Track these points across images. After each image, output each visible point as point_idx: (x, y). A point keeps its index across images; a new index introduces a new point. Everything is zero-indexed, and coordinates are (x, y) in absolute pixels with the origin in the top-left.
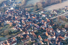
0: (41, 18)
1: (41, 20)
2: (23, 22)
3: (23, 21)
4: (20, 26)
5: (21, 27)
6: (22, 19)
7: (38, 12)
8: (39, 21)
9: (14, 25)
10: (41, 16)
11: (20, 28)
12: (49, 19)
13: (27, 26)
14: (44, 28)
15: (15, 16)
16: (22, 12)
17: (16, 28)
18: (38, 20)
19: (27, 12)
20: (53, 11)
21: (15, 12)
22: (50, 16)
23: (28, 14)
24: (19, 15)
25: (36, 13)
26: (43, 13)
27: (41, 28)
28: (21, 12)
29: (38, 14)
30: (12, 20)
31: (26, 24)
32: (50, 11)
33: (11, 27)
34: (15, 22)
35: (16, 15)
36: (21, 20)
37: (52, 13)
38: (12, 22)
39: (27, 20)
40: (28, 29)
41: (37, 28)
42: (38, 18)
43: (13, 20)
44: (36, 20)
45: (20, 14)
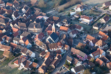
9: (15, 53)
18: (75, 35)
22: (103, 21)
29: (69, 15)
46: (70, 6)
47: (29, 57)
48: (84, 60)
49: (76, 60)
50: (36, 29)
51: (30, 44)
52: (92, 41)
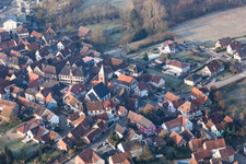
0: (162, 82)
1: (160, 90)
2: (68, 102)
3: (68, 94)
4: (55, 119)
5: (60, 129)
6: (63, 86)
7: (143, 47)
8: (150, 94)
9: (23, 115)
10: (159, 68)
11: (54, 136)
12: (204, 90)
13: (90, 121)
14: (179, 138)
15: (29, 69)
16: (60, 45)
17: (35, 131)
18: (144, 93)
19: (85, 48)
20: (218, 45)
21: (26, 43)
22: (207, 71)
23: (91, 55)
24: (50, 62)
25: (132, 52)
26: (169, 56)
27: (166, 137)
28: (54, 48)
29: (146, 58)
30: (12, 90)
31: (85, 111)
32: (204, 44)
33: (7, 126)
34: (29, 97)
35: (30, 61)
36: (57, 91)
37: (218, 57)
38: (11, 98)
39: (92, 91)
40: (98, 140)
41: (145, 136)
42: (144, 80)
43: (17, 89)
44: (137, 90)
45: (51, 56)
46: (153, 44)
47: (46, 122)
48: (149, 134)
49: (132, 131)
50: (74, 79)
51: (55, 102)
52: (173, 102)
